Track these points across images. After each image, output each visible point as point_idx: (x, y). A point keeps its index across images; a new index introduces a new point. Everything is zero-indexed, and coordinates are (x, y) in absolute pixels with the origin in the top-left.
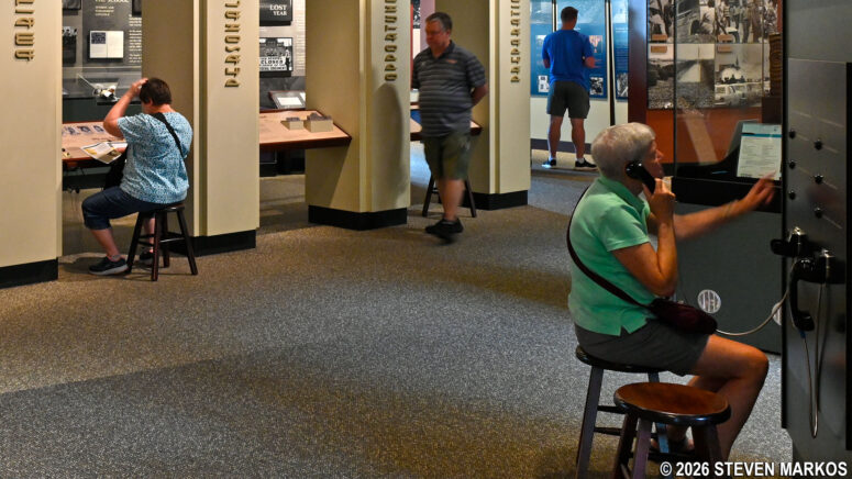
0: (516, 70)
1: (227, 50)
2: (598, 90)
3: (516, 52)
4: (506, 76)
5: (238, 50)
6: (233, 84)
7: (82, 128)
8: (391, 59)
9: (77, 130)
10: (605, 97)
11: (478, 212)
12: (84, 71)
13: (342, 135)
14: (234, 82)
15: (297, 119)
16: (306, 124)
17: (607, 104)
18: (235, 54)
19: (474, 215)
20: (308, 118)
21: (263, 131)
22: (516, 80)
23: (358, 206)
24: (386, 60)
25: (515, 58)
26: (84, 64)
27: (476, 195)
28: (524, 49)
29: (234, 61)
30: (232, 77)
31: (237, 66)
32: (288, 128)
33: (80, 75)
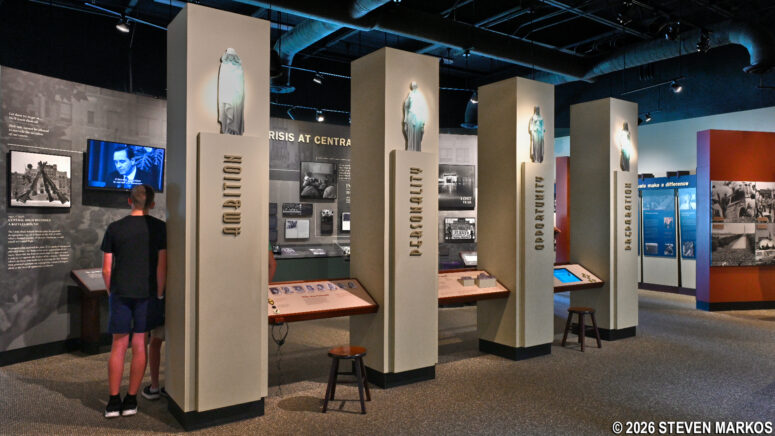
0: (628, 242)
1: (412, 227)
2: (670, 252)
3: (628, 229)
4: (622, 245)
5: (420, 227)
6: (416, 254)
7: (296, 288)
8: (540, 233)
9: (291, 289)
10: (674, 256)
11: (602, 342)
12: (338, 239)
13: (502, 289)
14: (417, 252)
15: (470, 278)
16: (476, 282)
17: (675, 261)
18: (418, 230)
19: (599, 346)
20: (478, 278)
21: (443, 287)
22: (628, 249)
23: (515, 343)
24: (536, 234)
25: (628, 233)
26: (338, 234)
27: (600, 330)
28: (634, 226)
29: (417, 235)
30: (416, 248)
31: (420, 240)
32: (463, 284)
33: (336, 241)
